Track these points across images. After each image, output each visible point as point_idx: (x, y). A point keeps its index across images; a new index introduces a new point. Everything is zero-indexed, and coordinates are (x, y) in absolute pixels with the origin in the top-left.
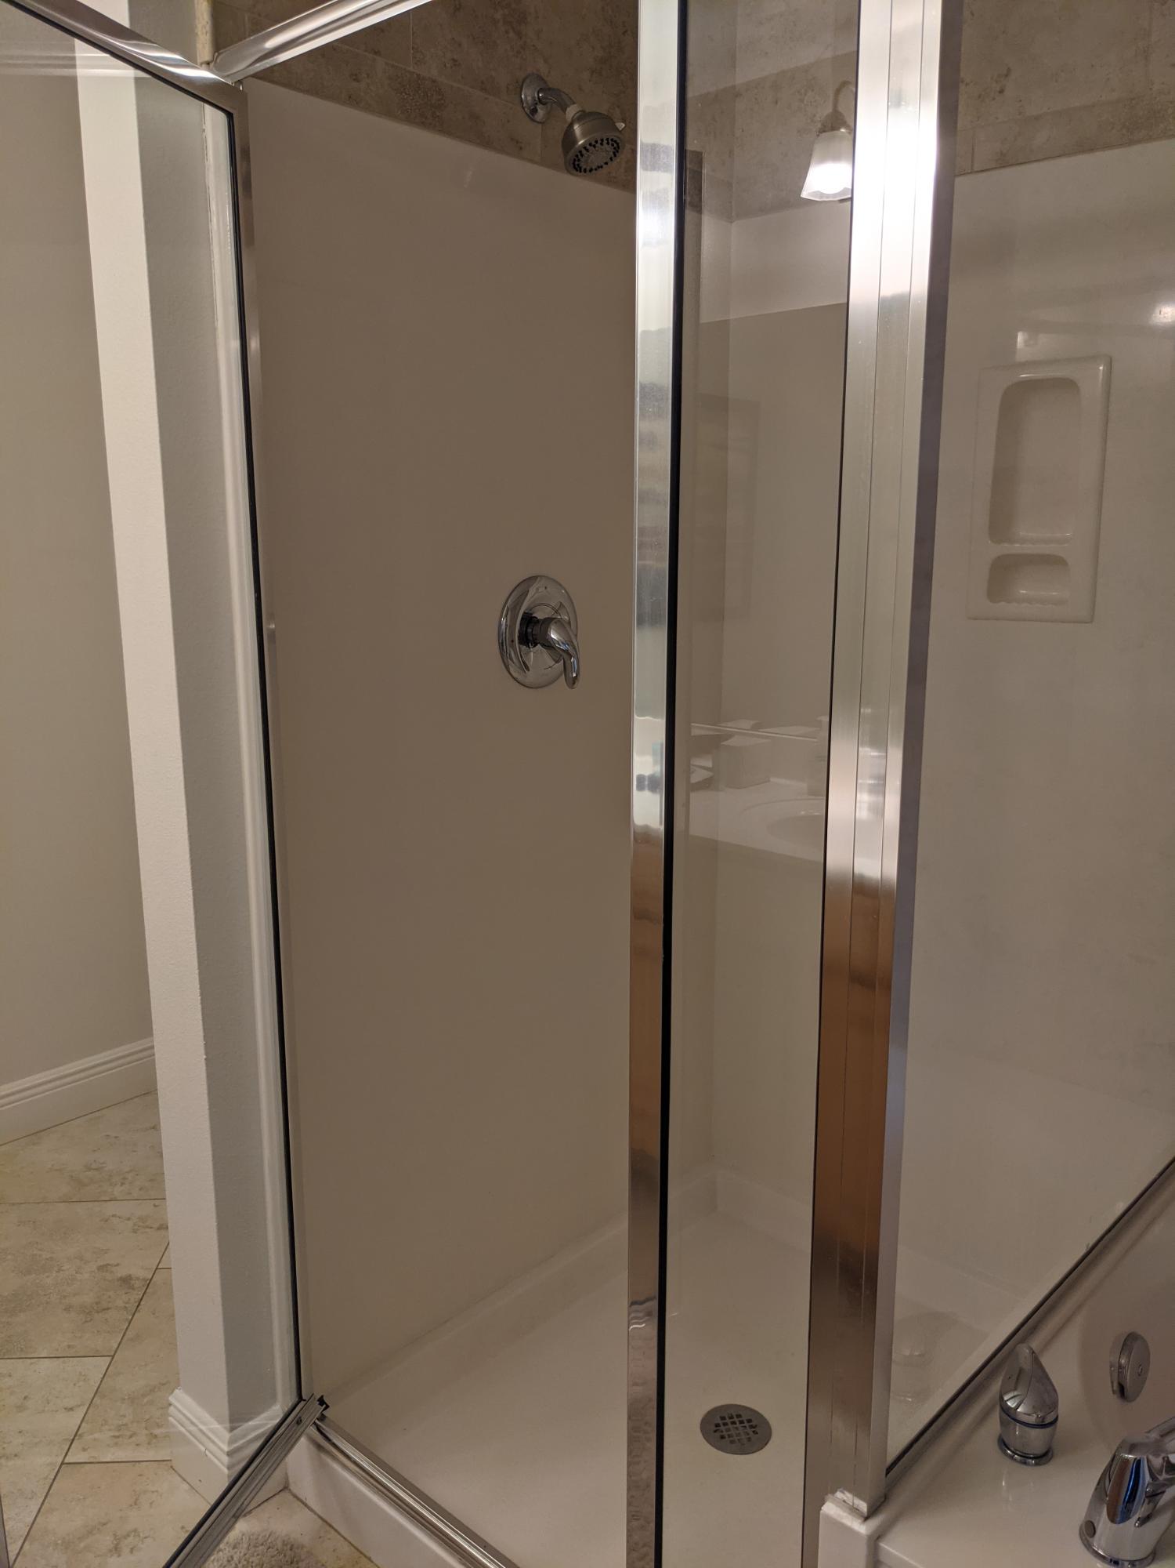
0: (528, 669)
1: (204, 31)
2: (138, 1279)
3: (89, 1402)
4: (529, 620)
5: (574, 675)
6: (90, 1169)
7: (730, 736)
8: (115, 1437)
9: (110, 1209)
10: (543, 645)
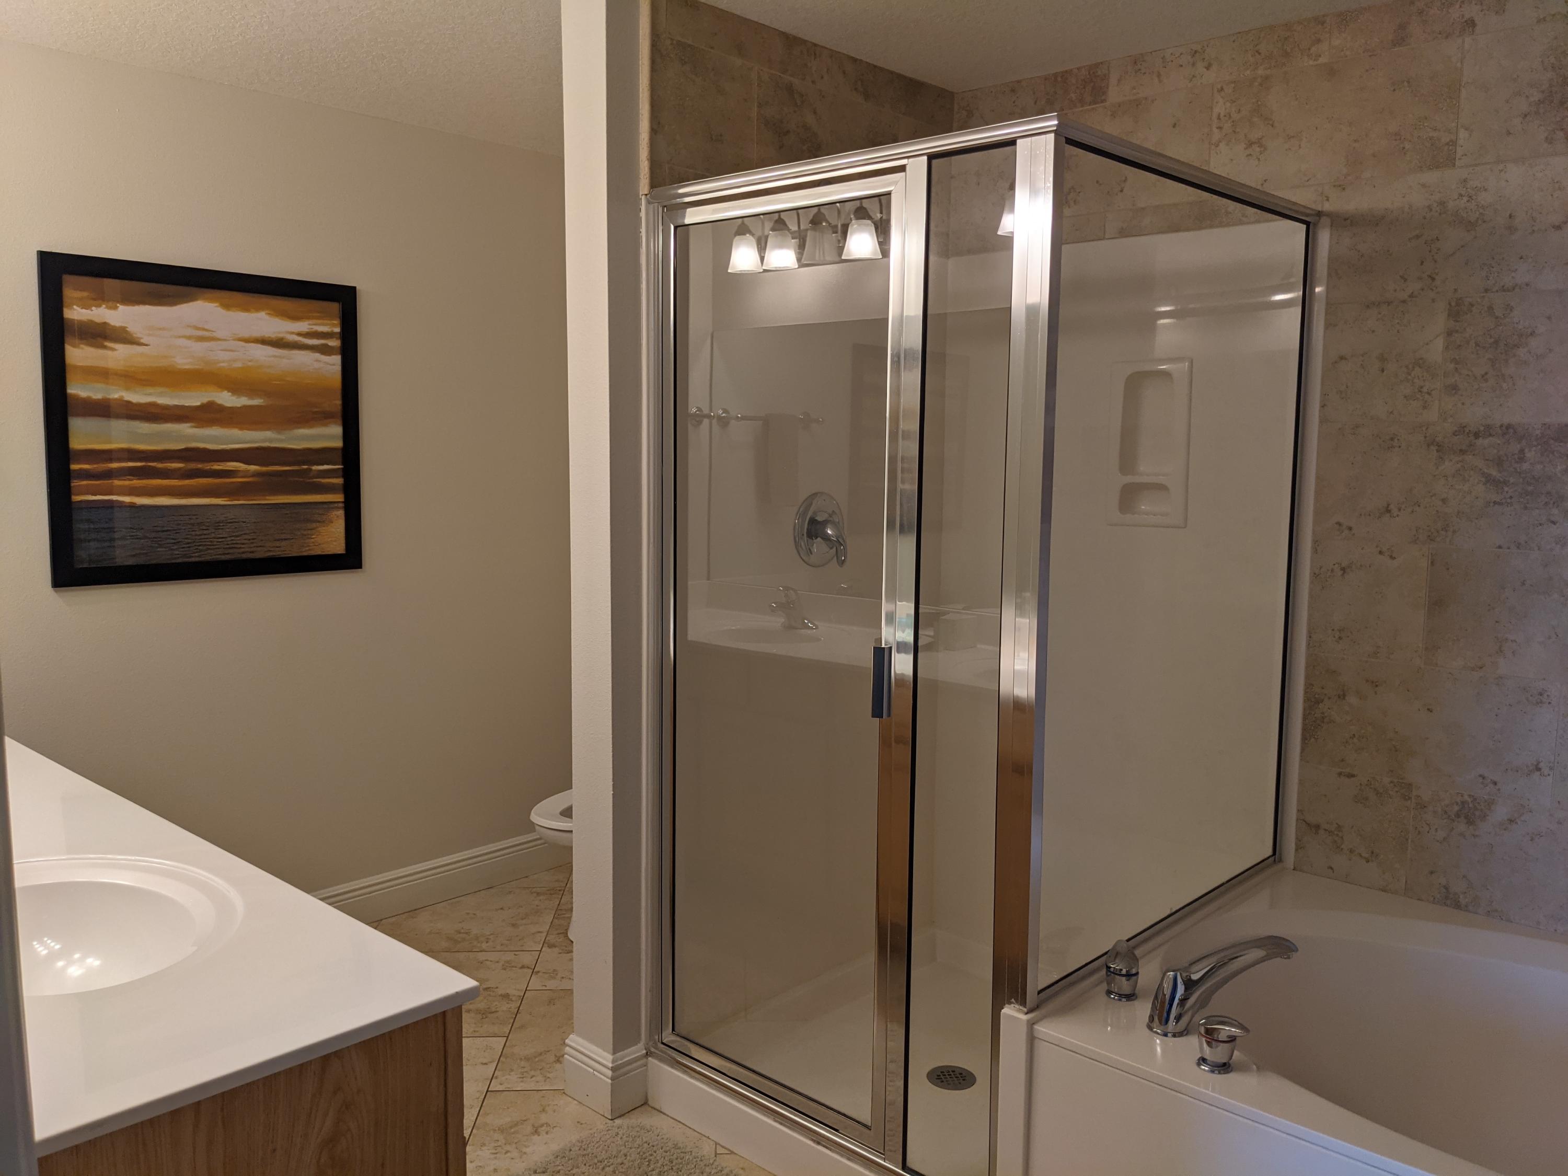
0: (811, 553)
1: (645, 177)
2: (514, 995)
3: (497, 1060)
4: (813, 521)
5: (843, 558)
6: (460, 933)
7: (948, 613)
8: (520, 1078)
9: (481, 956)
10: (822, 538)
